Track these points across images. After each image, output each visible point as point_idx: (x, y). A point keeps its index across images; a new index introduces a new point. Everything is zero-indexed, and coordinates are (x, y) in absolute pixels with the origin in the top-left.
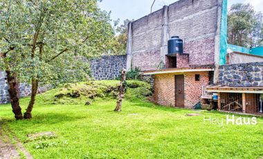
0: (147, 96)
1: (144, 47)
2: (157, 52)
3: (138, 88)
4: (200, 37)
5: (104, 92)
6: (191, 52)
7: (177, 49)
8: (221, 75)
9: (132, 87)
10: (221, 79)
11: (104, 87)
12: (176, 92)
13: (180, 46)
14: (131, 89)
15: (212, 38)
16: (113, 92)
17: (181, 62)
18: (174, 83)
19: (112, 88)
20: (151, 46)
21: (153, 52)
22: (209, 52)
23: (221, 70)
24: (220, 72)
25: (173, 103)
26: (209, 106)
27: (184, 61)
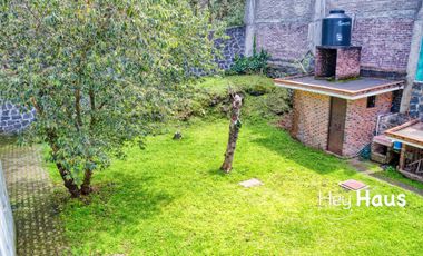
0: (280, 114)
1: (278, 14)
2: (302, 28)
3: (265, 96)
4: (385, 15)
5: (205, 106)
6: (366, 40)
7: (339, 37)
8: (415, 100)
9: (254, 94)
10: (413, 107)
11: (205, 97)
12: (330, 125)
13: (346, 32)
14: (252, 97)
15: (408, 21)
16: (220, 105)
17: (344, 65)
18: (327, 111)
19: (219, 98)
20: (292, 14)
21: (295, 26)
22: (400, 46)
23: (416, 91)
24: (413, 94)
25: (324, 145)
26: (383, 158)
27: (351, 62)
